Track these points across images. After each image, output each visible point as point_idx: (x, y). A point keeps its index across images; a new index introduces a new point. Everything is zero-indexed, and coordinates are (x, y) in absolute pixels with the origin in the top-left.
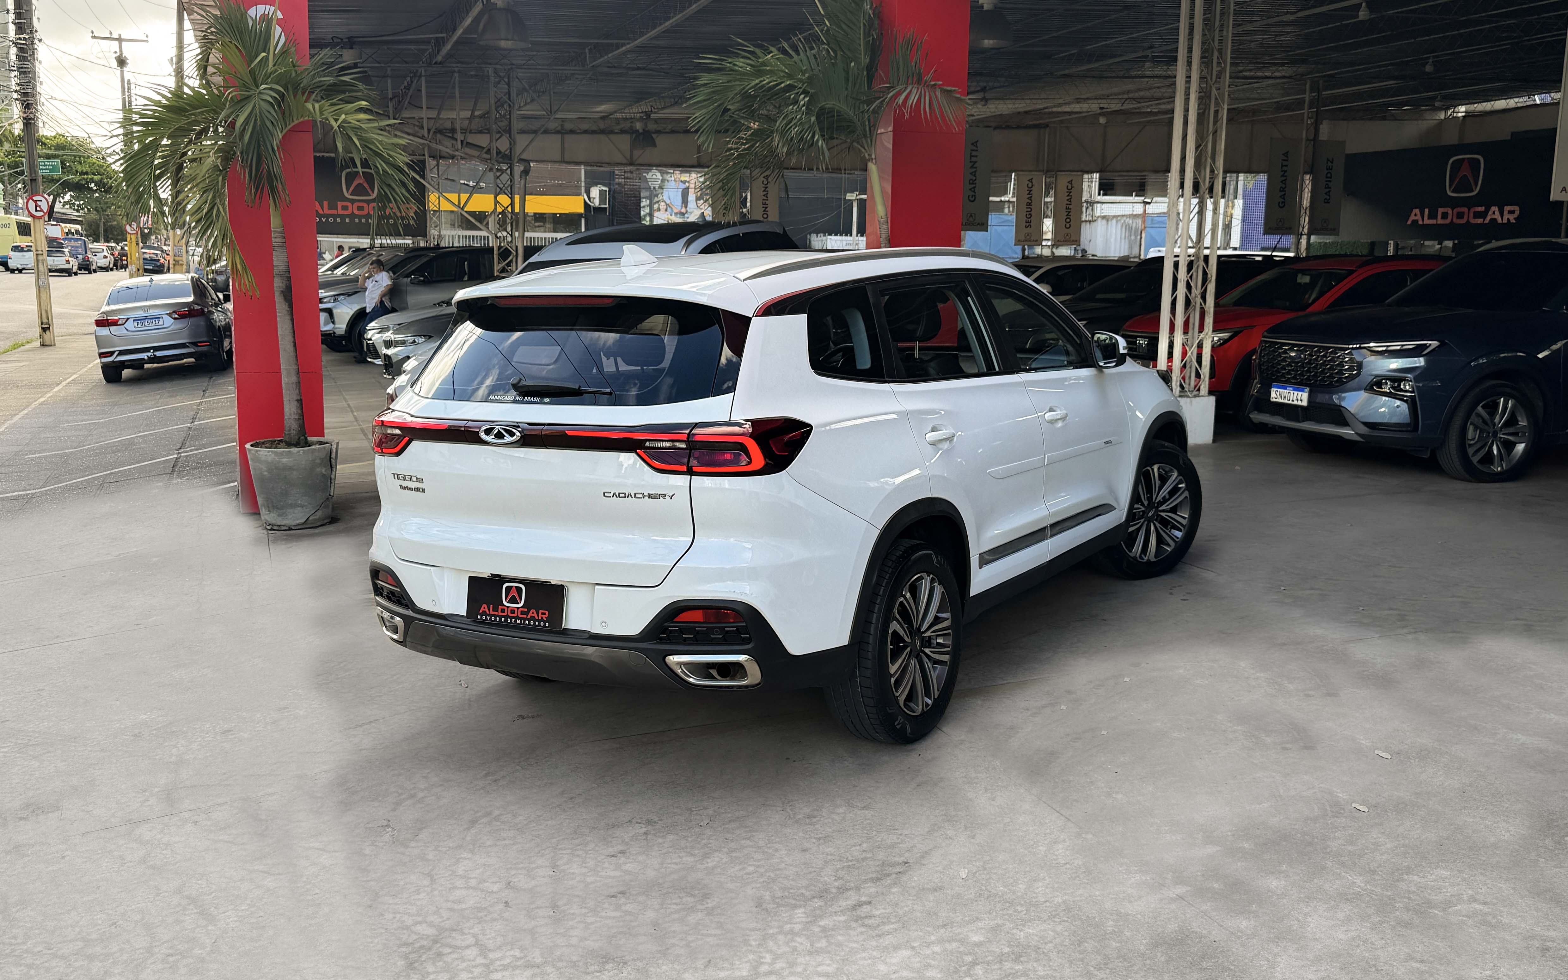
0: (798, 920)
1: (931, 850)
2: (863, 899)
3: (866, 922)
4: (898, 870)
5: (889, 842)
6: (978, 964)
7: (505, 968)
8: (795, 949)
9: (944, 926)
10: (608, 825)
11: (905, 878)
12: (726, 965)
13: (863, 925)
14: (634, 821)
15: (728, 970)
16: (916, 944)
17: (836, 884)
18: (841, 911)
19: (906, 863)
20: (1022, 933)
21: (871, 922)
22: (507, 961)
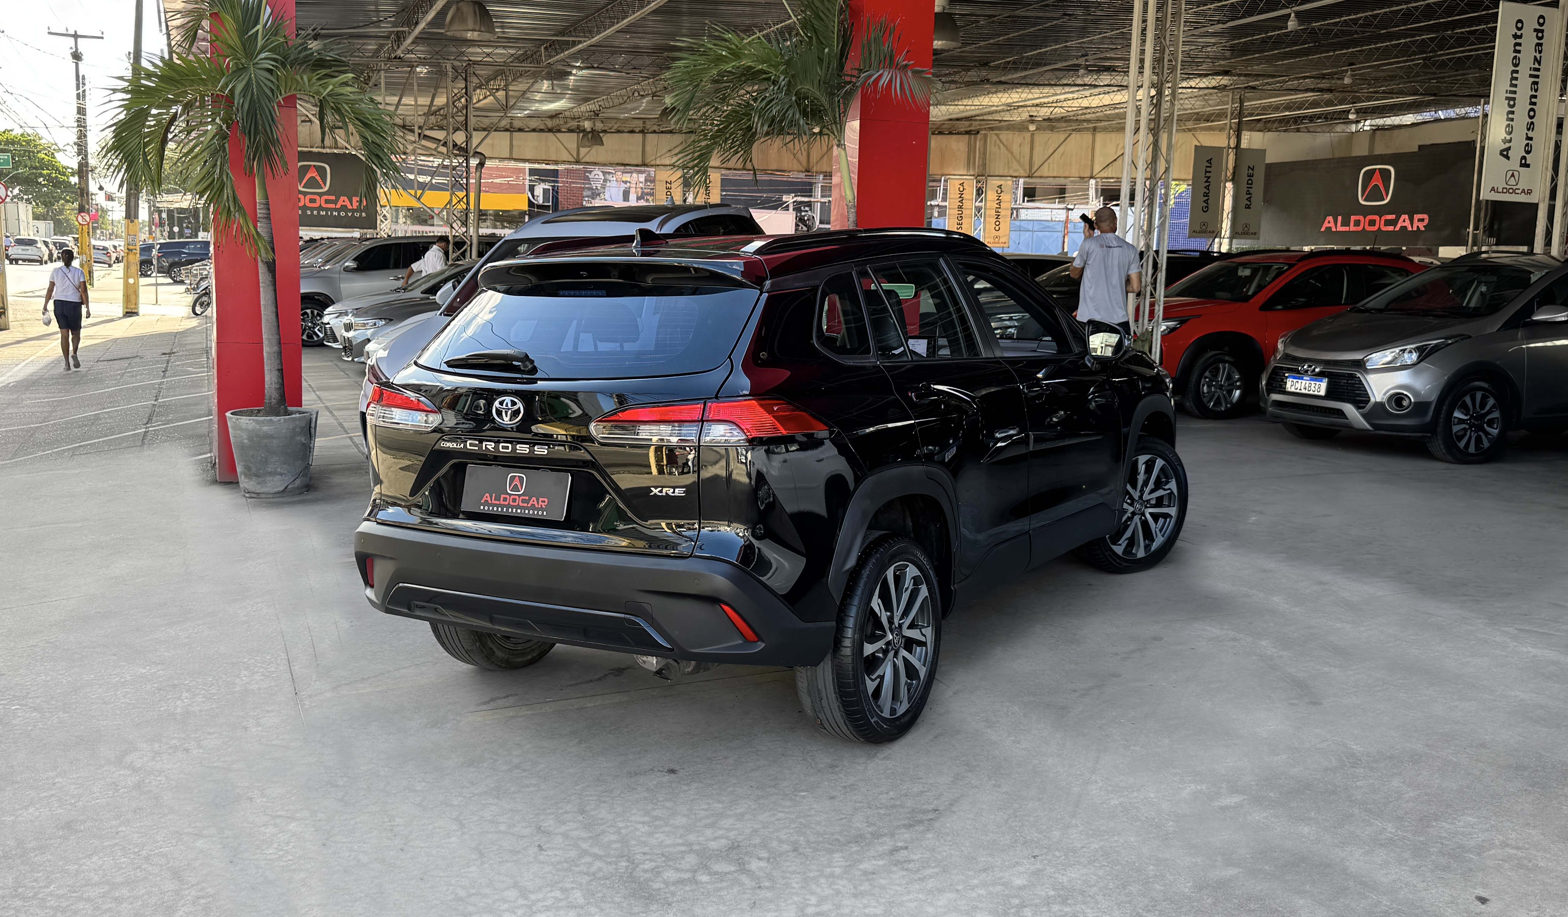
0: (837, 864)
1: (958, 798)
2: (900, 844)
3: (906, 866)
4: (929, 817)
5: (915, 790)
6: (1025, 907)
7: (548, 909)
8: (838, 892)
9: (985, 870)
10: (631, 773)
11: (937, 825)
12: (772, 906)
13: (903, 869)
14: (656, 769)
15: (775, 911)
16: (960, 888)
17: (870, 830)
18: (880, 856)
19: (936, 810)
20: (1064, 877)
21: (911, 866)
22: (549, 903)
